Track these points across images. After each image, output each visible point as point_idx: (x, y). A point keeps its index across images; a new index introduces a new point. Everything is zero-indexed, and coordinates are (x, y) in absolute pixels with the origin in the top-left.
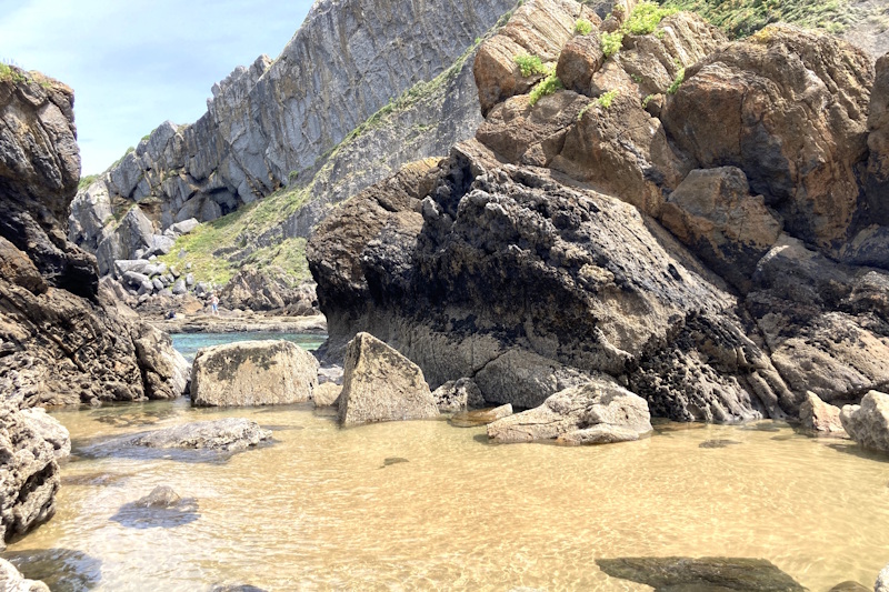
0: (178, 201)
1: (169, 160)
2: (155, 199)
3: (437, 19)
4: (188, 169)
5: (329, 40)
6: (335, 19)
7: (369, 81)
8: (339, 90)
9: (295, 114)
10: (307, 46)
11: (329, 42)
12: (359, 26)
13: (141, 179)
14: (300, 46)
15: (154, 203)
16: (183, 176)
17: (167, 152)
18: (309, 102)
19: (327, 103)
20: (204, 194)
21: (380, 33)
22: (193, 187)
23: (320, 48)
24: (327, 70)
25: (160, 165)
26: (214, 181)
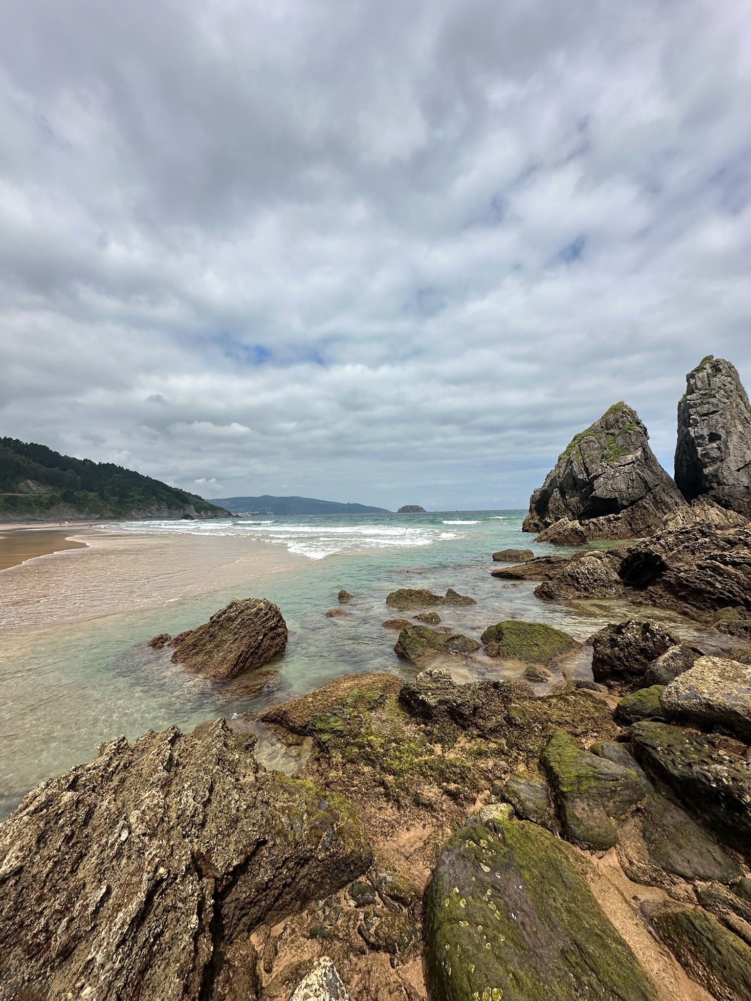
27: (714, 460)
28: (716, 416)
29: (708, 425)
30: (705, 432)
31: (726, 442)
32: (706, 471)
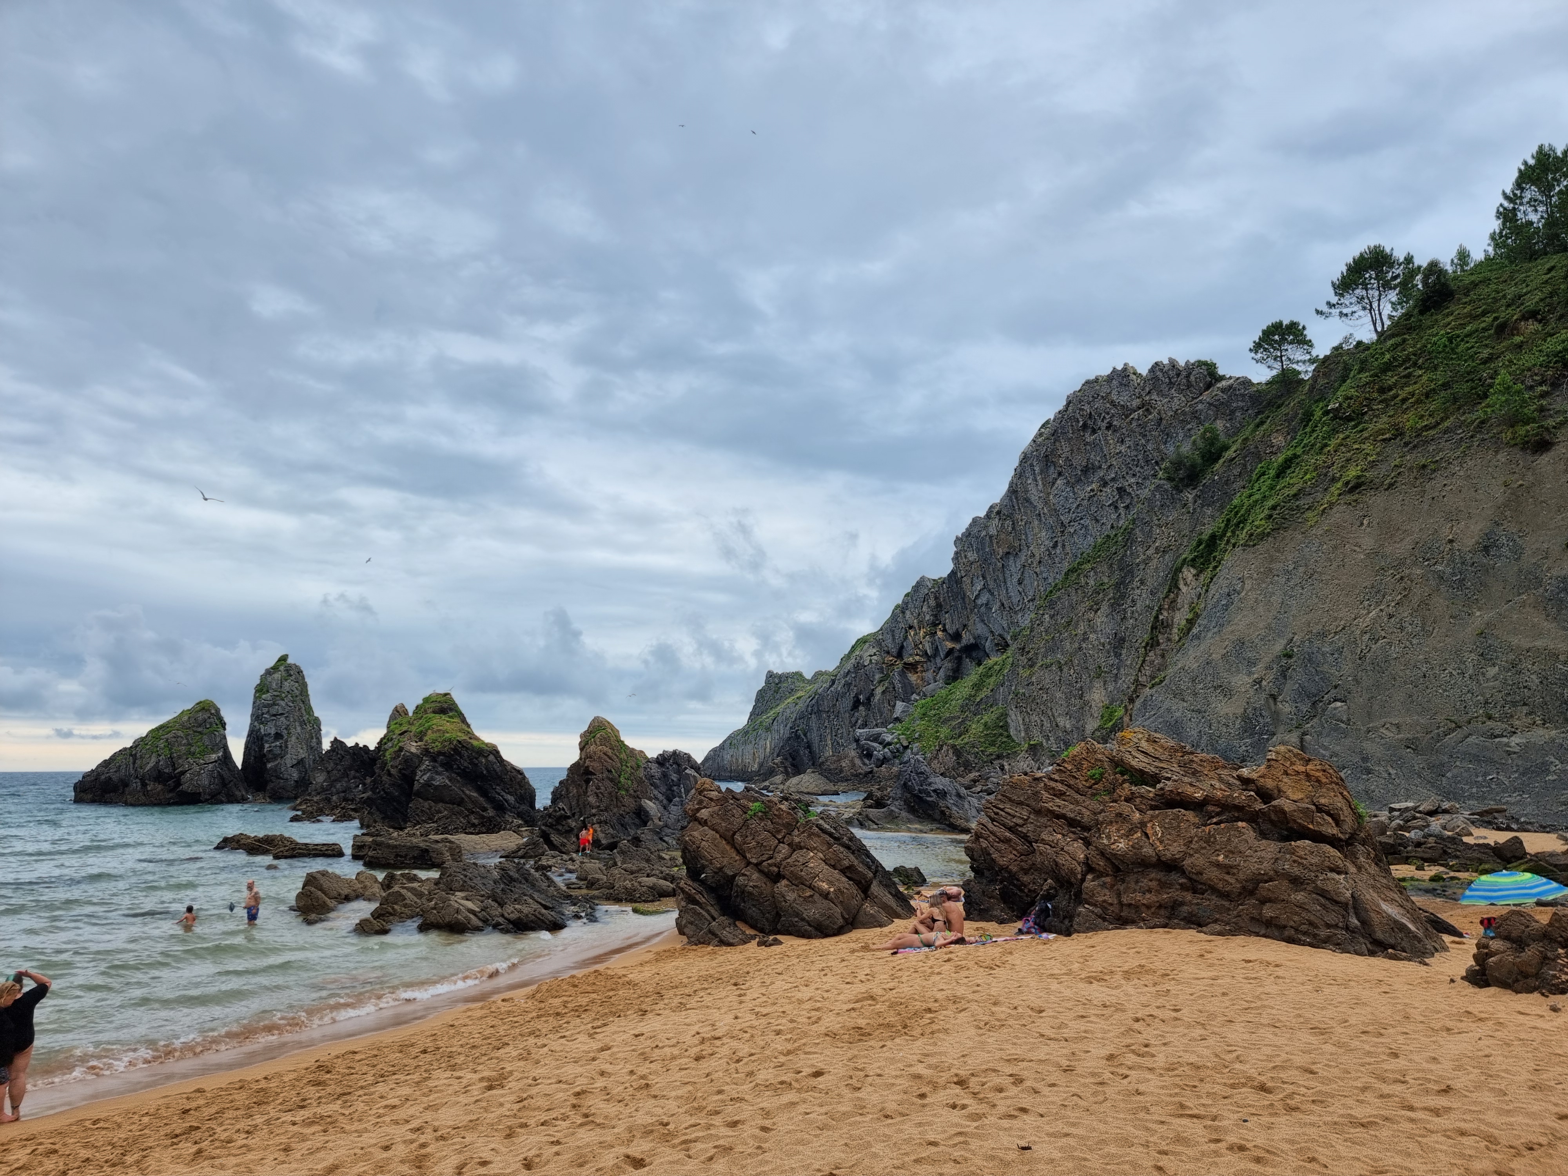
0: (938, 660)
1: (927, 617)
2: (917, 658)
3: (1128, 460)
4: (944, 625)
5: (1034, 491)
6: (1037, 469)
7: (1072, 531)
8: (1047, 543)
9: (1013, 569)
10: (1016, 498)
11: (1034, 494)
12: (1060, 474)
13: (906, 638)
14: (1011, 500)
15: (917, 662)
16: (940, 633)
17: (925, 609)
18: (1023, 558)
19: (1037, 558)
20: (959, 651)
21: (1079, 480)
22: (949, 645)
23: (1027, 500)
24: (1036, 522)
25: (920, 622)
26: (967, 638)
27: (275, 757)
28: (283, 719)
29: (275, 725)
30: (273, 731)
31: (286, 741)
32: (269, 766)
